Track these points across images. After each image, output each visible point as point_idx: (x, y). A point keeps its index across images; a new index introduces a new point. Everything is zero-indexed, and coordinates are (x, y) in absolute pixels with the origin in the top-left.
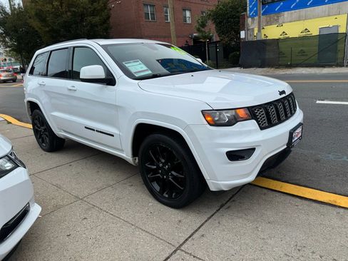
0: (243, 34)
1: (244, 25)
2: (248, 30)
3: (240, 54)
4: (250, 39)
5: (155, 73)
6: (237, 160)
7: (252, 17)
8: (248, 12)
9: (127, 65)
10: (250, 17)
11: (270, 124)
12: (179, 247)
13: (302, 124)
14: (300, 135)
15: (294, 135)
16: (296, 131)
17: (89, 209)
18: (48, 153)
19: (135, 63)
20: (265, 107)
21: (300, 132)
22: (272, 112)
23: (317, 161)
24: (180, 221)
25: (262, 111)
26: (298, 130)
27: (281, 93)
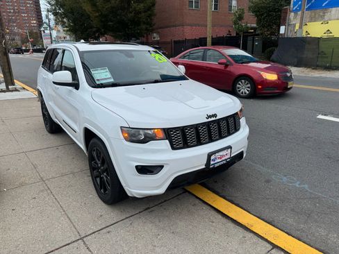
0: (282, 30)
1: (285, 20)
2: (289, 25)
4: (290, 35)
5: (116, 82)
6: (146, 174)
7: (296, 12)
8: (292, 6)
9: (93, 72)
10: (293, 11)
11: (186, 145)
12: (83, 237)
13: (230, 147)
14: (226, 157)
15: (212, 157)
16: (217, 154)
17: (42, 191)
18: (49, 135)
19: (102, 71)
20: (183, 130)
21: (226, 155)
22: (191, 135)
23: (268, 181)
24: (101, 216)
25: (179, 133)
26: (221, 153)
27: (210, 117)
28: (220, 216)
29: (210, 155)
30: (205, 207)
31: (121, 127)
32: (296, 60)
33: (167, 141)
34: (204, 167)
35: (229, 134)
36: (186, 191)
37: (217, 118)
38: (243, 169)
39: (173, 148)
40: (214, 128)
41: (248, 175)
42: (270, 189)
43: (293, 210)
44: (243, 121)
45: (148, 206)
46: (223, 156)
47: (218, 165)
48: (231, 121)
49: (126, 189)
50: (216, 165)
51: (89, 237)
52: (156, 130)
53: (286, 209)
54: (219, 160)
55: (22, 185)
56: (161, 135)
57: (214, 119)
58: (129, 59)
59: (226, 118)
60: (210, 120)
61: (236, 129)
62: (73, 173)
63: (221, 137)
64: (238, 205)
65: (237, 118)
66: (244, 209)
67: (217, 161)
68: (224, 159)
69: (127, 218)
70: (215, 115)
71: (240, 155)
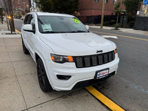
0: (138, 13)
1: (140, 8)
2: (141, 11)
3: (134, 22)
4: (142, 15)
5: (53, 31)
7: (145, 4)
8: (144, 2)
10: (144, 4)
11: (84, 66)
12: (28, 109)
13: (108, 69)
14: (106, 74)
15: (98, 74)
16: (101, 72)
17: (14, 82)
18: (24, 54)
19: (47, 25)
20: (83, 57)
21: (106, 73)
22: (87, 61)
23: (127, 87)
24: (39, 97)
25: (81, 59)
26: (103, 72)
27: (99, 52)
28: (100, 104)
29: (97, 72)
30: (93, 98)
31: (51, 54)
32: (144, 27)
33: (74, 63)
34: (93, 78)
35: (109, 61)
36: (84, 88)
37: (103, 53)
38: (114, 79)
39: (77, 67)
40: (100, 58)
41: (117, 83)
42: (128, 91)
43: (140, 105)
44: (116, 55)
45: (64, 95)
46: (104, 73)
47: (101, 78)
48: (110, 55)
49: (52, 86)
50: (100, 78)
51: (31, 109)
52: (69, 57)
53: (136, 104)
54: (102, 75)
55: (6, 77)
56: (71, 59)
57: (101, 53)
58: (61, 20)
59: (107, 53)
60: (98, 53)
61: (113, 59)
62: (31, 74)
63: (104, 63)
64: (110, 99)
65: (113, 54)
66: (113, 101)
67: (101, 75)
68: (104, 74)
69: (52, 100)
70: (101, 51)
71: (113, 73)
